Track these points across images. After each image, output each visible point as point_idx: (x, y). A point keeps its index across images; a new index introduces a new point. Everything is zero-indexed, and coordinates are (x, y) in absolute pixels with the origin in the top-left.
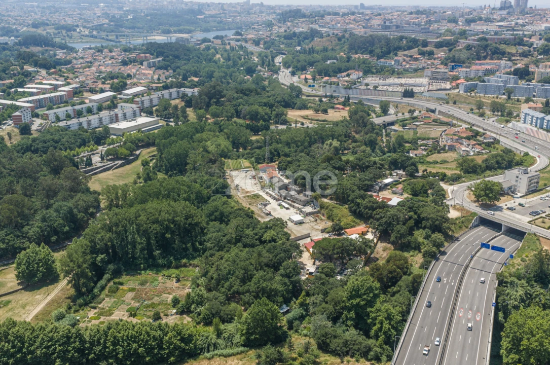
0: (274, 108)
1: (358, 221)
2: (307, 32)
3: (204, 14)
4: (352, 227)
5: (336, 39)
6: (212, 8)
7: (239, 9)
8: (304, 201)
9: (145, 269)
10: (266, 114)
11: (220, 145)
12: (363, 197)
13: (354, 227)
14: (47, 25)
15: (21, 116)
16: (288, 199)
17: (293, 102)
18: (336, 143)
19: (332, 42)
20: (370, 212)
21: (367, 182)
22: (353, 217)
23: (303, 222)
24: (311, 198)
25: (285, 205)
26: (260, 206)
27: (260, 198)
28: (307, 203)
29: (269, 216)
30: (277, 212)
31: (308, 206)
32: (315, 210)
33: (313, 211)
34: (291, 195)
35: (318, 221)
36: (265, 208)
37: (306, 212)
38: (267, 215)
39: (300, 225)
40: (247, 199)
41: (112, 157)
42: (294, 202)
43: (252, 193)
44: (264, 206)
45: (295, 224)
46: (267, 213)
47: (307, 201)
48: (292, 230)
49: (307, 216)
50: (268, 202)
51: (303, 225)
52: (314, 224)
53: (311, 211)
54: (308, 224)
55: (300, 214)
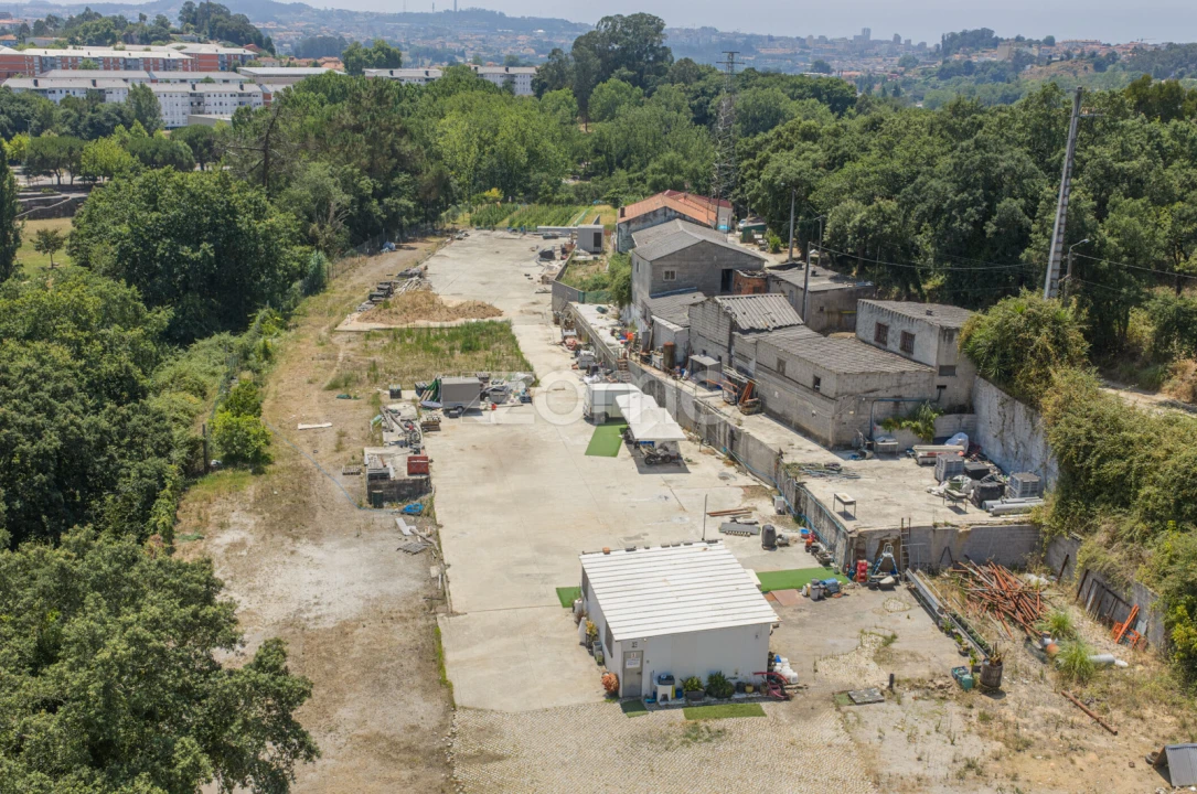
3: (758, 53)
5: (1090, 66)
11: (495, 128)
16: (701, 375)
19: (1075, 73)
23: (773, 686)
24: (946, 370)
25: (649, 419)
26: (406, 407)
27: (480, 355)
28: (890, 423)
29: (388, 515)
30: (516, 482)
31: (891, 454)
32: (975, 516)
33: (943, 515)
34: (734, 326)
35: (1016, 691)
36: (432, 426)
37: (846, 516)
38: (376, 501)
39: (692, 735)
40: (366, 351)
41: (66, 179)
42: (749, 398)
43: (460, 321)
44: (440, 413)
45: (612, 694)
46: (378, 478)
47: (898, 400)
49: (860, 576)
50: (517, 385)
51: (752, 732)
52: (938, 751)
53: (924, 521)
54: (829, 725)
55: (771, 542)
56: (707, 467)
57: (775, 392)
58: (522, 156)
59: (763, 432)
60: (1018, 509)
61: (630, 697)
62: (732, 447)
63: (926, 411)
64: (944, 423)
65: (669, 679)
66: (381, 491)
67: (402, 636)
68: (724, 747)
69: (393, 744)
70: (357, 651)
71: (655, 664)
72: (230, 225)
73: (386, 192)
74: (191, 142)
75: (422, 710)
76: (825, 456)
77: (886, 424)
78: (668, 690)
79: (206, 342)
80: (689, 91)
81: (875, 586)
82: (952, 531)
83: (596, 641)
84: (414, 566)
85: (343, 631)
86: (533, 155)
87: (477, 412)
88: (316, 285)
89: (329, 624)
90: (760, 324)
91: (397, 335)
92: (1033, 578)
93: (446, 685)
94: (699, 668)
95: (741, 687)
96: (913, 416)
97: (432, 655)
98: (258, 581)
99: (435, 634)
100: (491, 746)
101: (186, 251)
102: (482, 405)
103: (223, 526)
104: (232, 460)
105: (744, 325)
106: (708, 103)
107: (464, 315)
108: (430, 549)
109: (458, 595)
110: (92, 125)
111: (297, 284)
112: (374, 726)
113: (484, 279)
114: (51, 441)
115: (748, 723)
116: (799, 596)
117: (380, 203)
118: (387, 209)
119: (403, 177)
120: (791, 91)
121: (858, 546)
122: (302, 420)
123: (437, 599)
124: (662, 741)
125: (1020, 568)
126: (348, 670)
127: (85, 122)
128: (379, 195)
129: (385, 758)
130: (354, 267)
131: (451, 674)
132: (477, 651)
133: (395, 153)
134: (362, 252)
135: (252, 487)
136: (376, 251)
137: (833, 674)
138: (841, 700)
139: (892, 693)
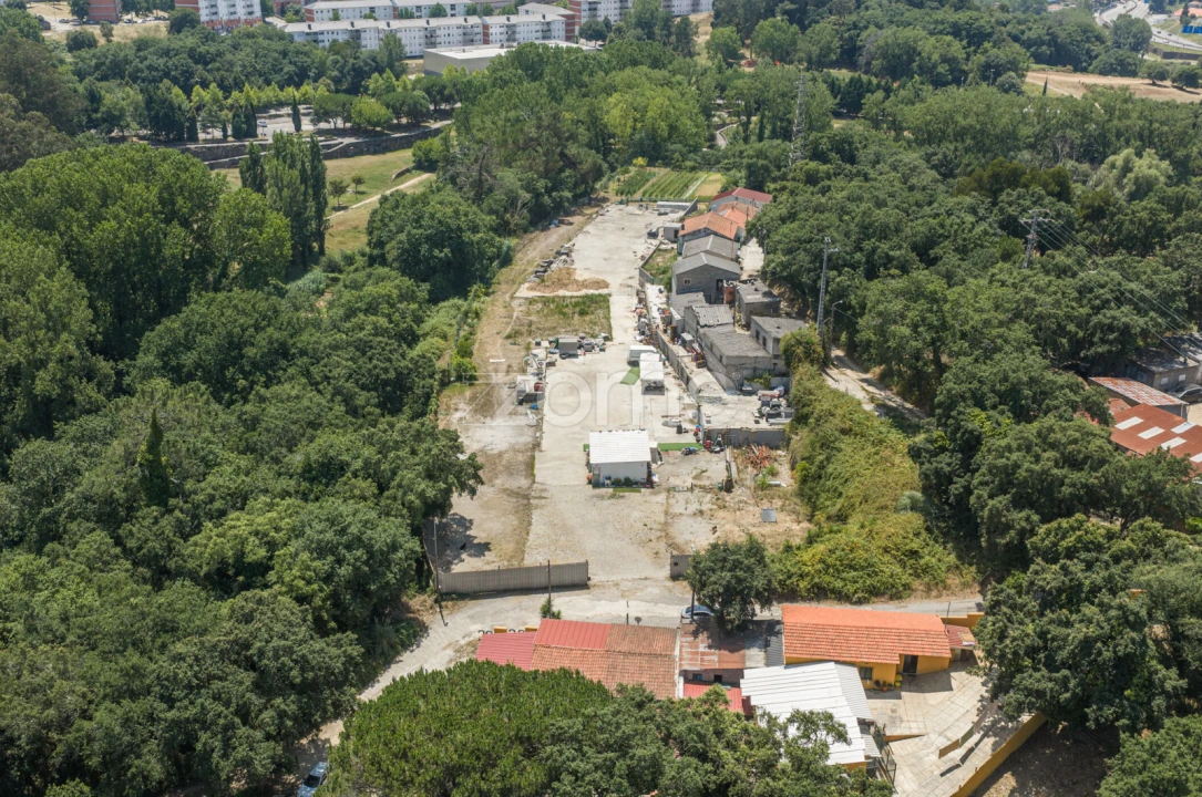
0: (987, 45)
1: (940, 556)
4: (873, 593)
8: (739, 363)
10: (945, 60)
11: (645, 109)
12: (1020, 402)
13: (895, 593)
16: (684, 344)
17: (1088, 52)
18: (1149, 165)
20: (1019, 517)
21: (1124, 315)
22: (916, 520)
23: (649, 483)
24: (776, 357)
25: (653, 368)
26: (540, 352)
27: (587, 318)
28: (750, 379)
29: (524, 408)
31: (750, 393)
32: (764, 425)
33: (751, 424)
34: (698, 323)
35: (737, 491)
36: (551, 364)
37: (708, 422)
38: (519, 402)
39: (613, 496)
40: (528, 314)
41: (340, 123)
42: (701, 361)
43: (584, 292)
44: (557, 356)
45: (590, 482)
46: (522, 392)
47: (755, 369)
48: (536, 516)
49: (708, 448)
50: (599, 341)
51: (633, 497)
52: (693, 507)
53: (737, 426)
54: (661, 497)
55: (680, 430)
57: (711, 360)
58: (664, 130)
59: (701, 377)
60: (784, 422)
61: (595, 483)
62: (687, 382)
63: (766, 375)
64: (775, 381)
65: (609, 478)
66: (522, 398)
67: (521, 458)
68: (621, 501)
69: (512, 491)
70: (504, 462)
71: (604, 473)
72: (460, 237)
73: (554, 188)
74: (428, 91)
75: (523, 482)
76: (720, 392)
77: (748, 379)
78: (607, 482)
79: (446, 304)
80: (843, 24)
81: (712, 452)
82: (748, 431)
83: (588, 464)
84: (530, 432)
85: (500, 455)
86: (673, 128)
87: (576, 356)
88: (506, 260)
89: (495, 452)
90: (711, 322)
91: (546, 301)
92: (779, 452)
93: (533, 475)
94: (622, 476)
95: (636, 483)
96: (760, 377)
97: (530, 466)
98: (470, 434)
99: (533, 458)
100: (544, 495)
101: (436, 252)
102: (579, 352)
103: (456, 410)
104: (459, 378)
105: (702, 323)
106: (858, 35)
107: (586, 287)
108: (538, 426)
109: (545, 444)
110: (354, 69)
111: (495, 264)
112: (507, 486)
113: (606, 256)
114: (392, 375)
115: (633, 494)
116: (679, 453)
117: (550, 196)
118: (554, 200)
119: (568, 172)
120: (932, 26)
121: (709, 435)
122: (492, 357)
123: (536, 445)
124: (602, 497)
125: (777, 448)
126: (500, 468)
127: (349, 66)
128: (549, 191)
129: (509, 495)
130: (531, 241)
131: (536, 472)
132: (548, 465)
133: (562, 155)
134: (537, 229)
135: (468, 393)
136: (545, 229)
137: (673, 481)
138: (671, 490)
139: (691, 489)
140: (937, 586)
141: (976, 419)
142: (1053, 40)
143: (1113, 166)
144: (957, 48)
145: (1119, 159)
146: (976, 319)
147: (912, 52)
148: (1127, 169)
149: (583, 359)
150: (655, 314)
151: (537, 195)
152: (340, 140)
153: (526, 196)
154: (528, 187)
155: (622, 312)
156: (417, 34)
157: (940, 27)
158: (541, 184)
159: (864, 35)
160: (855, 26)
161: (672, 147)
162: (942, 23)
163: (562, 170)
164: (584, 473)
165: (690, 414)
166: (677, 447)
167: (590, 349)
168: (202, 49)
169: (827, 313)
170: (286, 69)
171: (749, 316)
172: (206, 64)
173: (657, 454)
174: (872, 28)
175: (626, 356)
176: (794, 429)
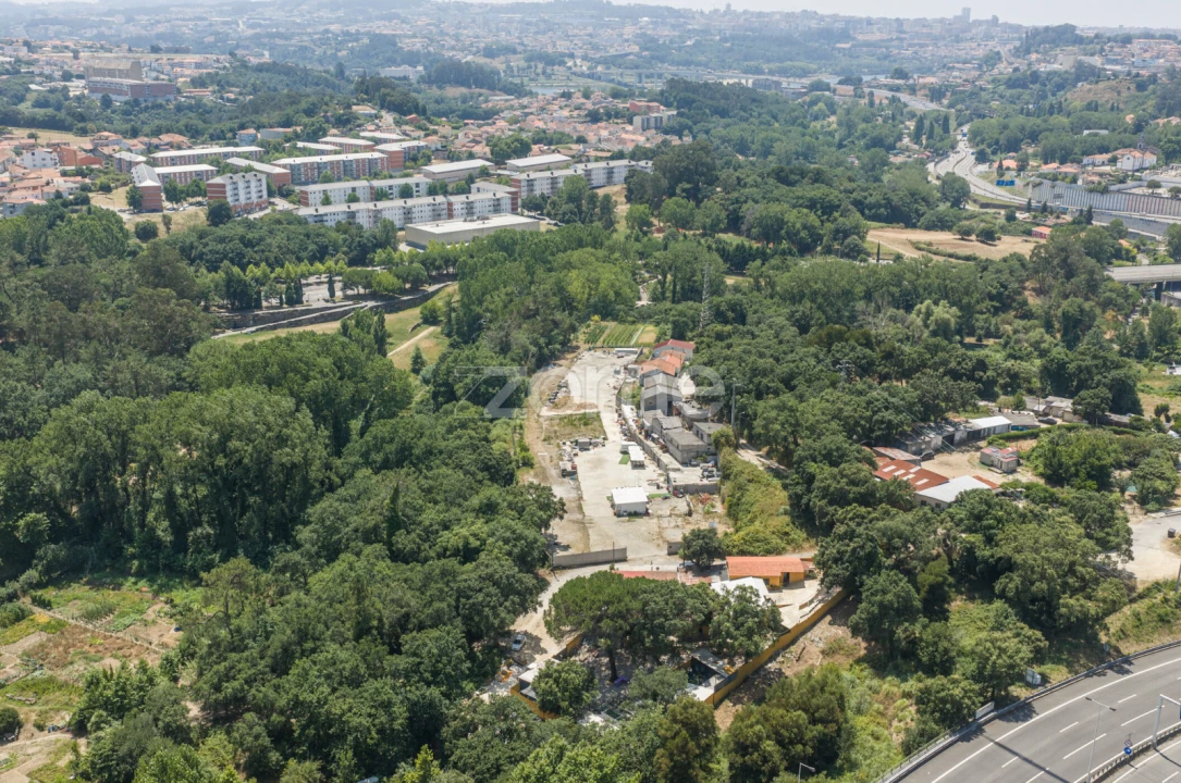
0: (836, 214)
1: (799, 535)
2: (1066, 72)
3: (854, 39)
4: (768, 552)
5: (1133, 86)
6: (875, 27)
7: (937, 31)
8: (687, 449)
9: (140, 575)
10: (805, 227)
11: (598, 282)
12: (833, 458)
13: (778, 551)
14: (514, 52)
15: (224, 186)
16: (653, 440)
17: (917, 211)
18: (944, 312)
19: (1119, 93)
20: (831, 509)
21: (888, 415)
22: (787, 519)
23: (647, 514)
24: (709, 445)
25: (636, 453)
26: (567, 448)
27: (589, 427)
28: (695, 458)
29: (567, 479)
30: (599, 471)
31: (695, 465)
32: (705, 482)
33: (698, 482)
34: (661, 428)
35: (694, 515)
36: (576, 455)
37: (675, 481)
38: (564, 476)
39: (629, 522)
40: (552, 426)
41: (362, 291)
42: (665, 449)
44: (578, 450)
45: (615, 515)
46: (564, 470)
47: (697, 452)
48: (590, 531)
49: (675, 495)
50: (600, 440)
51: (639, 521)
52: (673, 524)
53: (691, 482)
54: (655, 520)
55: (658, 487)
56: (651, 467)
57: (671, 448)
58: (612, 296)
59: (666, 458)
60: (716, 480)
61: (618, 515)
62: (658, 462)
63: (704, 455)
64: (709, 458)
65: (626, 512)
66: (565, 474)
67: (573, 504)
68: (634, 524)
71: (623, 509)
73: (549, 343)
74: (423, 263)
75: (580, 516)
76: (678, 466)
78: (625, 514)
79: (500, 421)
80: (728, 199)
81: (678, 497)
82: (698, 486)
83: (613, 506)
84: (575, 491)
86: (617, 294)
87: (589, 450)
90: (669, 427)
91: (562, 419)
92: (715, 496)
93: (583, 513)
94: (632, 511)
95: (640, 514)
96: (701, 457)
97: (580, 508)
99: (581, 504)
100: (592, 522)
102: (590, 447)
104: (525, 464)
105: (663, 427)
106: (740, 208)
108: (578, 488)
109: (585, 497)
110: (360, 246)
112: (570, 518)
116: (660, 499)
117: (547, 348)
118: (550, 351)
119: (555, 331)
120: (794, 201)
121: (675, 488)
122: (539, 452)
123: (581, 498)
124: (623, 522)
125: (714, 494)
127: (356, 243)
128: (546, 345)
129: (573, 523)
131: (584, 511)
132: (589, 507)
133: (553, 320)
135: (532, 472)
137: (660, 513)
138: (660, 517)
139: (670, 516)
140: (798, 548)
141: (812, 467)
142: (888, 203)
143: (919, 312)
144: (813, 219)
145: (922, 307)
146: (812, 420)
147: (781, 222)
148: (929, 314)
149: (593, 451)
150: (631, 423)
151: (540, 348)
152: (364, 304)
153: (533, 349)
154: (535, 343)
155: (609, 421)
156: (397, 212)
157: (801, 201)
158: (542, 341)
159: (745, 207)
160: (737, 201)
161: (618, 307)
162: (802, 198)
163: (552, 330)
164: (611, 511)
165: (662, 479)
166: (659, 496)
167: (596, 445)
168: (250, 236)
169: (736, 419)
170: (310, 248)
171: (690, 424)
172: (253, 247)
173: (651, 498)
174: (750, 203)
175: (619, 448)
176: (722, 483)
